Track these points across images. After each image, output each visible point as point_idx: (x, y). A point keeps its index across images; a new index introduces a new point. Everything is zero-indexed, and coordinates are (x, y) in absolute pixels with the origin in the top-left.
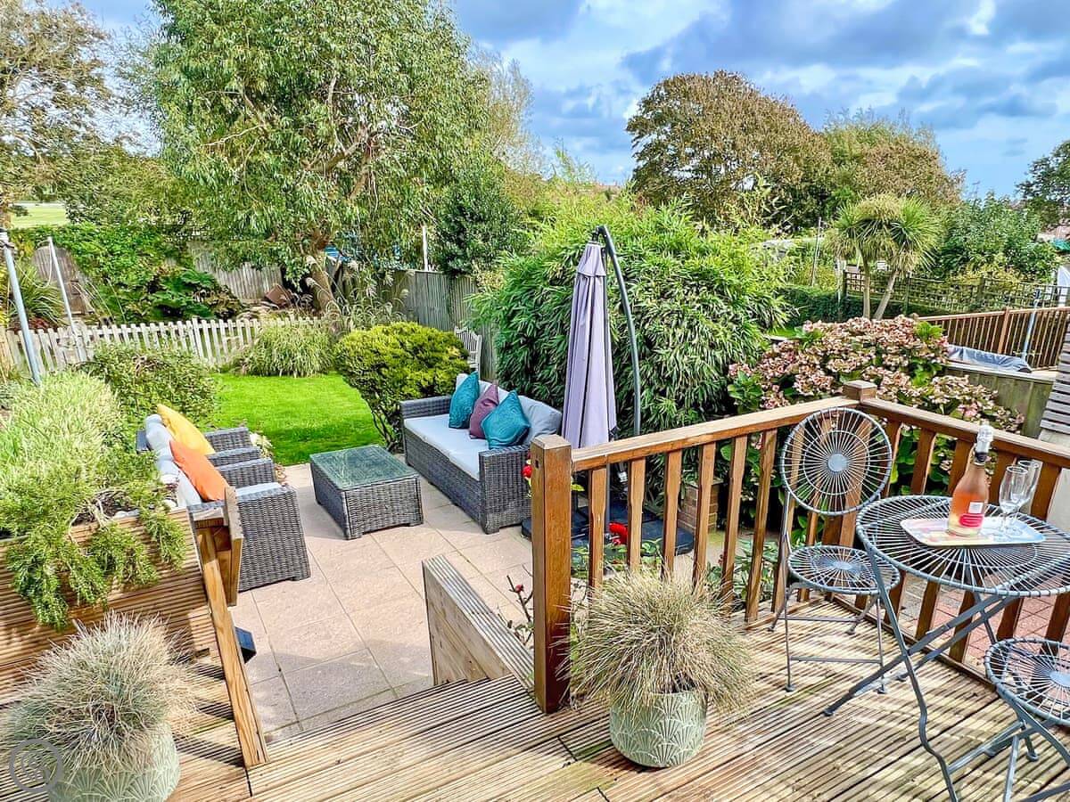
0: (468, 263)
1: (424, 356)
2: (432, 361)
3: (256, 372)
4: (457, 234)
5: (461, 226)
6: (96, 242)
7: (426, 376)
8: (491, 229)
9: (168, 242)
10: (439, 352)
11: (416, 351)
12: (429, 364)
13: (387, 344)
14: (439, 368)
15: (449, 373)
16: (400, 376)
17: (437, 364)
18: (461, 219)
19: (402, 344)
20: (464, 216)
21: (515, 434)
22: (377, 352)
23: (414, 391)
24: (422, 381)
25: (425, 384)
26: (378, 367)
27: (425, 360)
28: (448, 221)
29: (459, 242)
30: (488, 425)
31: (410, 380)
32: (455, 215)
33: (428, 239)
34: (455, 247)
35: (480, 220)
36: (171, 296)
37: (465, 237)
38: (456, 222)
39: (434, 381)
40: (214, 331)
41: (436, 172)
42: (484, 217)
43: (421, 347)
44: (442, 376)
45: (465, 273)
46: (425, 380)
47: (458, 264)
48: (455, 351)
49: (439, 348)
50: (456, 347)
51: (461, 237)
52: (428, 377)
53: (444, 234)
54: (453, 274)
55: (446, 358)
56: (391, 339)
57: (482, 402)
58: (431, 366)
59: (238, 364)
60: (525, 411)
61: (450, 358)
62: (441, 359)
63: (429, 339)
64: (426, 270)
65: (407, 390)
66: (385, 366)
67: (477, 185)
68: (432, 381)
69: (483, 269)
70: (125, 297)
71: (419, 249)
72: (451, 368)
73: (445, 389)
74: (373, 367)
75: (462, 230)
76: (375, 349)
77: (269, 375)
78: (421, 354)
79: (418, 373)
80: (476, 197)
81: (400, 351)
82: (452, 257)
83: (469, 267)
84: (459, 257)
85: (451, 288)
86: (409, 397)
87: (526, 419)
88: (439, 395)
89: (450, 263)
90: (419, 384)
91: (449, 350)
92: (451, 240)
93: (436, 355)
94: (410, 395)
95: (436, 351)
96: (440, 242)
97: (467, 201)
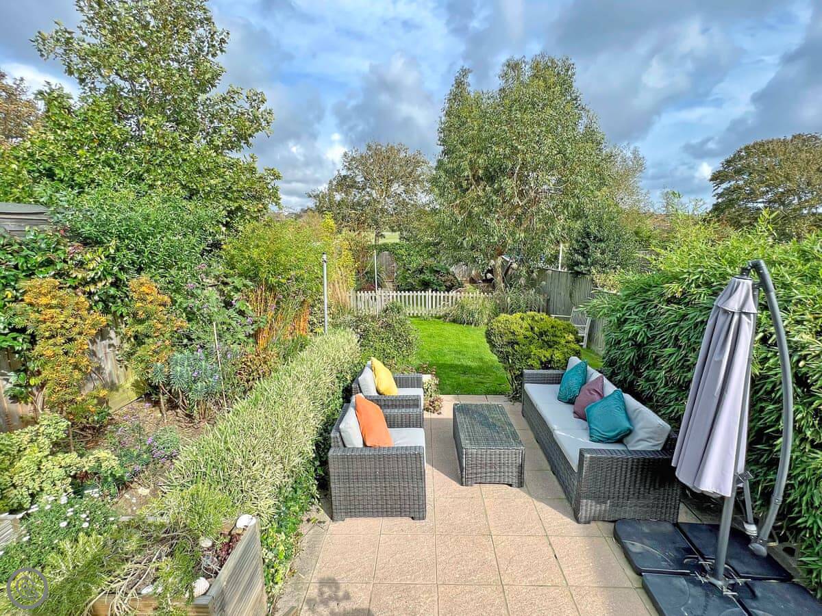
0: (588, 268)
1: (546, 338)
2: (552, 344)
3: (454, 321)
4: (583, 251)
5: (586, 244)
6: (404, 250)
7: (545, 354)
8: (608, 246)
9: (432, 249)
10: (559, 337)
11: (541, 334)
12: (550, 345)
13: (521, 327)
14: (556, 348)
15: (564, 353)
16: (526, 352)
17: (555, 346)
18: (587, 240)
19: (532, 329)
20: (589, 238)
21: (617, 432)
22: (513, 333)
23: (536, 364)
24: (543, 357)
25: (544, 360)
26: (512, 343)
27: (547, 342)
28: (577, 241)
29: (584, 255)
30: (590, 413)
31: (534, 355)
32: (583, 237)
33: (563, 251)
34: (580, 258)
35: (600, 241)
36: (427, 276)
37: (588, 251)
38: (583, 242)
39: (552, 358)
40: (438, 298)
41: (574, 212)
42: (604, 238)
43: (545, 332)
44: (558, 355)
45: (585, 274)
46: (545, 356)
47: (582, 268)
48: (571, 337)
49: (559, 334)
50: (572, 333)
51: (586, 252)
52: (548, 355)
53: (574, 249)
54: (577, 274)
55: (563, 342)
56: (525, 324)
57: (589, 390)
58: (550, 347)
59: (445, 316)
60: (629, 413)
61: (566, 342)
62: (559, 343)
63: (552, 327)
64: (560, 270)
65: (530, 362)
66: (517, 344)
67: (601, 219)
68: (550, 358)
69: (599, 272)
70: (408, 275)
71: (556, 257)
72: (566, 350)
73: (559, 365)
74: (509, 343)
75: (587, 247)
76: (512, 331)
77: (460, 323)
78: (544, 338)
79: (540, 351)
80: (599, 226)
81: (529, 334)
82: (577, 264)
83: (589, 271)
84: (581, 264)
85: (574, 282)
86: (531, 367)
87: (629, 419)
88: (554, 369)
89: (576, 268)
90: (540, 359)
91: (566, 335)
92: (579, 254)
93: (555, 339)
94: (532, 365)
95: (556, 336)
96: (571, 254)
97: (593, 229)
